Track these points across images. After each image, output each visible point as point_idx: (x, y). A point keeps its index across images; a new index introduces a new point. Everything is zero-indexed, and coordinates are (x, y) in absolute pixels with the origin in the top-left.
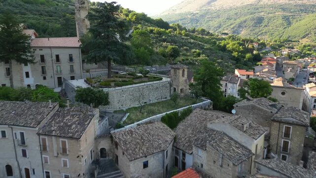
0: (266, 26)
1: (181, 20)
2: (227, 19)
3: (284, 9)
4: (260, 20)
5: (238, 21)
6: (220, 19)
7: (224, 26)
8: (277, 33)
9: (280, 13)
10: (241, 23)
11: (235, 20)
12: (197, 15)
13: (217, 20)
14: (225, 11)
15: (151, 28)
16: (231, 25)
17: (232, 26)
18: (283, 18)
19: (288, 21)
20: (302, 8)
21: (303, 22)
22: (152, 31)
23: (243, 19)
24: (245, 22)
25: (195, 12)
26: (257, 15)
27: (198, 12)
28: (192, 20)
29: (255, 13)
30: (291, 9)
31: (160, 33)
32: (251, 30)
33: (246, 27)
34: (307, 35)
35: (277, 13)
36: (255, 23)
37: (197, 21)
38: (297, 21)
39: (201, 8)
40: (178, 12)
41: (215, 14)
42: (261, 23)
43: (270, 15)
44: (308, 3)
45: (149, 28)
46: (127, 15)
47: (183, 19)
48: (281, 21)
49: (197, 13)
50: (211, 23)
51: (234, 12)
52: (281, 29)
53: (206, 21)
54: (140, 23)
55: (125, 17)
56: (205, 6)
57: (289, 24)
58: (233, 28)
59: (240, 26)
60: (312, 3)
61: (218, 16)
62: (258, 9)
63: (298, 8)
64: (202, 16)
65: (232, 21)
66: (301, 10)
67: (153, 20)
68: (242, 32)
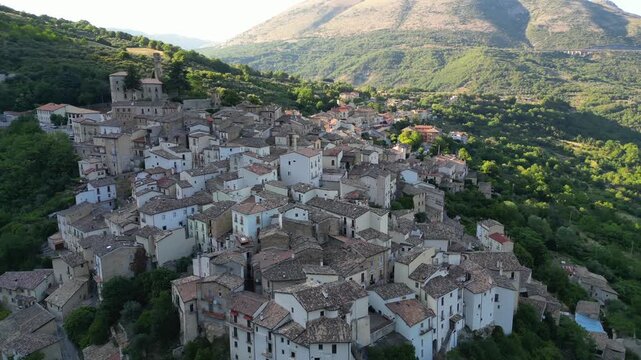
0: (408, 67)
1: (265, 55)
2: (346, 55)
3: (436, 40)
4: (398, 58)
5: (364, 58)
6: (335, 55)
7: (341, 67)
8: (422, 79)
9: (429, 46)
10: (368, 62)
11: (359, 56)
12: (294, 47)
13: (330, 57)
14: (343, 40)
15: (204, 72)
16: (352, 65)
17: (353, 68)
18: (434, 55)
19: (441, 59)
20: (465, 38)
21: (461, 61)
22: (204, 75)
23: (371, 55)
24: (374, 60)
25: (290, 42)
26: (393, 48)
27: (296, 41)
28: (284, 57)
29: (391, 45)
30: (448, 39)
31: (214, 78)
32: (383, 75)
33: (375, 69)
34: (466, 81)
35: (425, 46)
36: (391, 62)
37: (295, 58)
38: (454, 59)
39: (301, 33)
40: (259, 40)
41: (326, 46)
42: (399, 63)
43: (415, 49)
44: (475, 29)
45: (201, 73)
46: (171, 55)
47: (267, 55)
48: (430, 59)
49: (295, 44)
50: (318, 62)
51: (357, 42)
52: (429, 72)
53: (309, 58)
54: (190, 66)
55: (168, 58)
56: (308, 29)
57: (443, 63)
58: (355, 71)
59: (366, 68)
60: (480, 30)
61: (331, 50)
62: (396, 38)
63: (459, 38)
64: (304, 49)
65: (354, 59)
66: (463, 41)
67: (208, 60)
68: (370, 79)
